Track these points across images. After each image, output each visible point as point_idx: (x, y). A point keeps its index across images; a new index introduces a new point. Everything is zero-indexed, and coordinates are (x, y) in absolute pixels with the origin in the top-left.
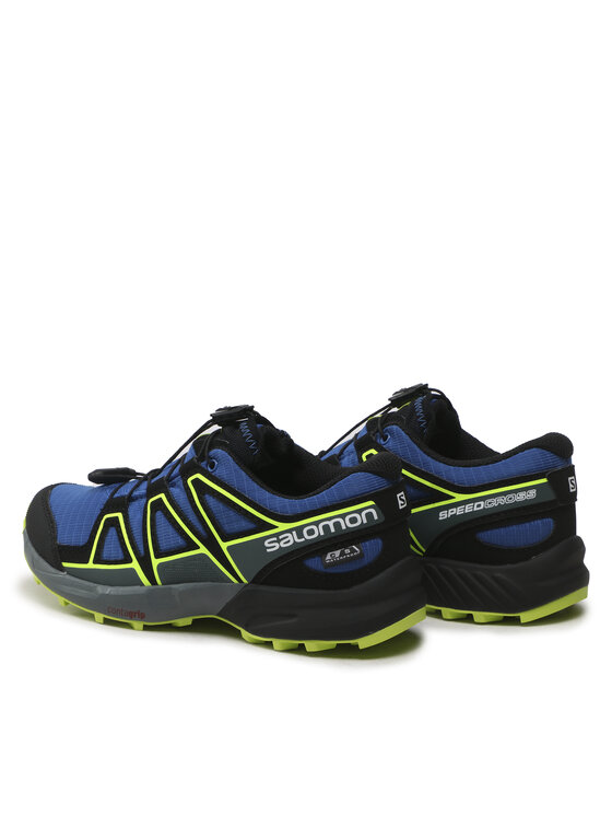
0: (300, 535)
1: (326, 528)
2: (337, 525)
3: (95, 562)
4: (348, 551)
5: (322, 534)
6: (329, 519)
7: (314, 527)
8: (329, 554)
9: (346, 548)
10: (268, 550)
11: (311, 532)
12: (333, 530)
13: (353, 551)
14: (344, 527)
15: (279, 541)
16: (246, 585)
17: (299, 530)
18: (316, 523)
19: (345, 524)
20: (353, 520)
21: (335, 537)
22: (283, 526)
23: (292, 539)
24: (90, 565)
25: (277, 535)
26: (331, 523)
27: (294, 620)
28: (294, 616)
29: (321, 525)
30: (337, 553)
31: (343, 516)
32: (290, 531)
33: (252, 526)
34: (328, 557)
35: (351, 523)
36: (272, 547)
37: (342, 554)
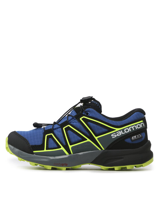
0: (123, 132)
1: (131, 129)
2: (134, 128)
3: (47, 149)
4: (138, 136)
5: (130, 131)
6: (132, 126)
7: (128, 129)
8: (133, 137)
9: (137, 135)
10: (113, 138)
11: (127, 130)
12: (133, 129)
13: (139, 136)
14: (136, 128)
15: (116, 134)
16: (104, 150)
17: (123, 130)
18: (128, 128)
19: (137, 127)
20: (139, 126)
21: (134, 132)
22: (117, 129)
23: (121, 133)
24: (45, 150)
25: (116, 132)
26: (133, 127)
27: (122, 159)
28: (122, 158)
29: (130, 128)
30: (135, 137)
31: (136, 125)
32: (120, 131)
33: (106, 130)
34: (133, 138)
35: (138, 127)
36: (114, 136)
37: (137, 137)
